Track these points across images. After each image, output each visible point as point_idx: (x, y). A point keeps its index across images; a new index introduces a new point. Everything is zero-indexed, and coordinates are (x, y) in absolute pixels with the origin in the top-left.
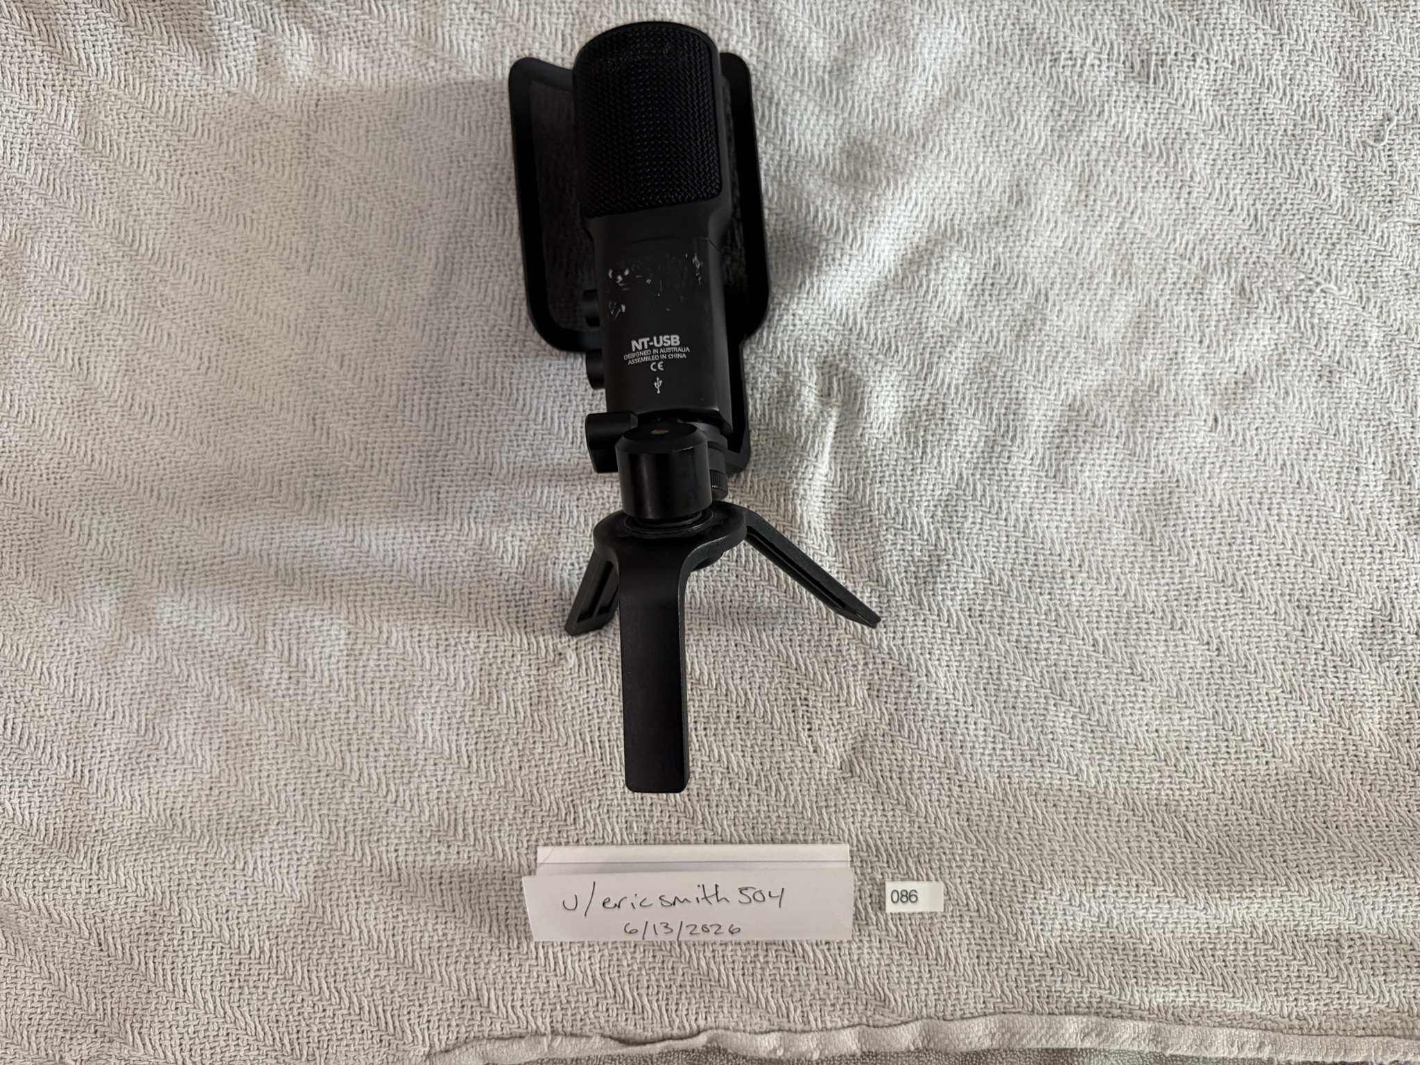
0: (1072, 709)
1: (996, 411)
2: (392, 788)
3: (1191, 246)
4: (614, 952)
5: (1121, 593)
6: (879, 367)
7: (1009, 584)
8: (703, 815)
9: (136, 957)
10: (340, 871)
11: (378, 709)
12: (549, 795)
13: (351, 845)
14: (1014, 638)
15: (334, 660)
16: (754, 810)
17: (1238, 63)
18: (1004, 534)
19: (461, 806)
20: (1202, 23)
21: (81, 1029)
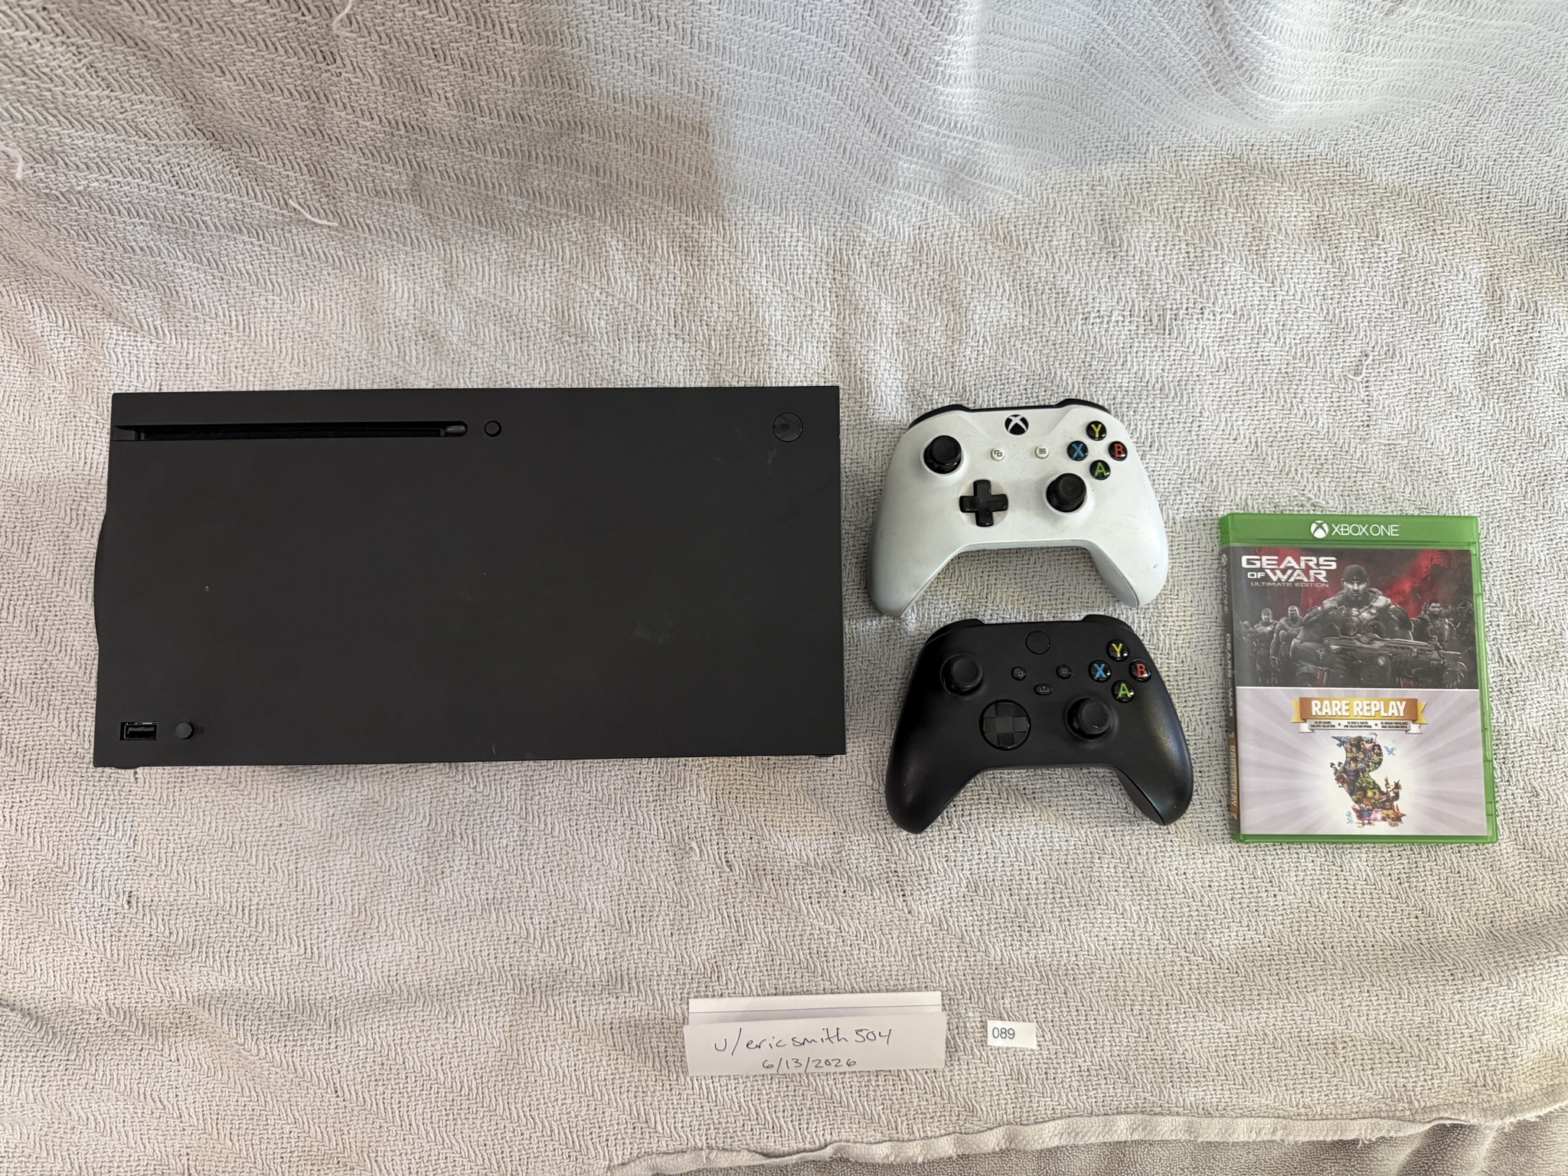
2: (569, 951)
3: (1203, 471)
9: (368, 1099)
10: (530, 1021)
11: (551, 888)
12: (697, 957)
13: (538, 998)
15: (510, 849)
17: (1239, 313)
19: (625, 964)
20: (1209, 279)
21: (326, 1162)
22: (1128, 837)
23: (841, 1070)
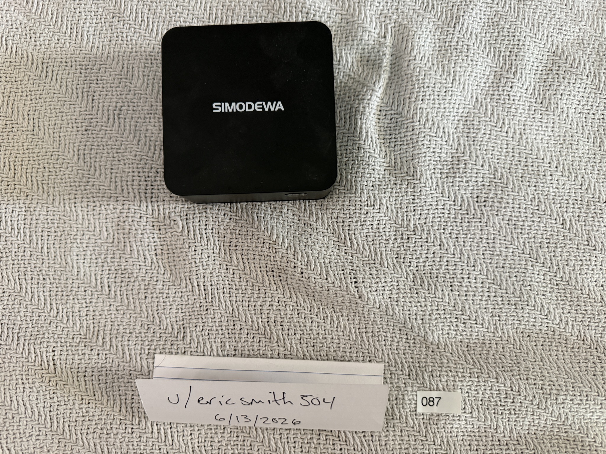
0: (544, 269)
1: (502, 54)
2: (54, 306)
4: (209, 432)
5: (584, 188)
6: (420, 19)
7: (508, 178)
8: (278, 336)
11: (46, 250)
12: (166, 318)
14: (508, 217)
15: (15, 214)
16: (315, 333)
18: (505, 142)
19: (103, 321)
22: (560, 250)
23: (287, 427)
